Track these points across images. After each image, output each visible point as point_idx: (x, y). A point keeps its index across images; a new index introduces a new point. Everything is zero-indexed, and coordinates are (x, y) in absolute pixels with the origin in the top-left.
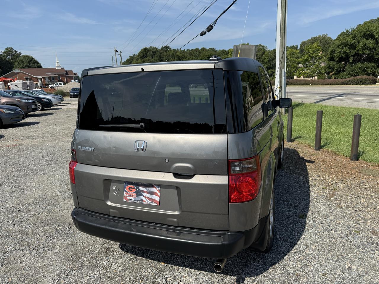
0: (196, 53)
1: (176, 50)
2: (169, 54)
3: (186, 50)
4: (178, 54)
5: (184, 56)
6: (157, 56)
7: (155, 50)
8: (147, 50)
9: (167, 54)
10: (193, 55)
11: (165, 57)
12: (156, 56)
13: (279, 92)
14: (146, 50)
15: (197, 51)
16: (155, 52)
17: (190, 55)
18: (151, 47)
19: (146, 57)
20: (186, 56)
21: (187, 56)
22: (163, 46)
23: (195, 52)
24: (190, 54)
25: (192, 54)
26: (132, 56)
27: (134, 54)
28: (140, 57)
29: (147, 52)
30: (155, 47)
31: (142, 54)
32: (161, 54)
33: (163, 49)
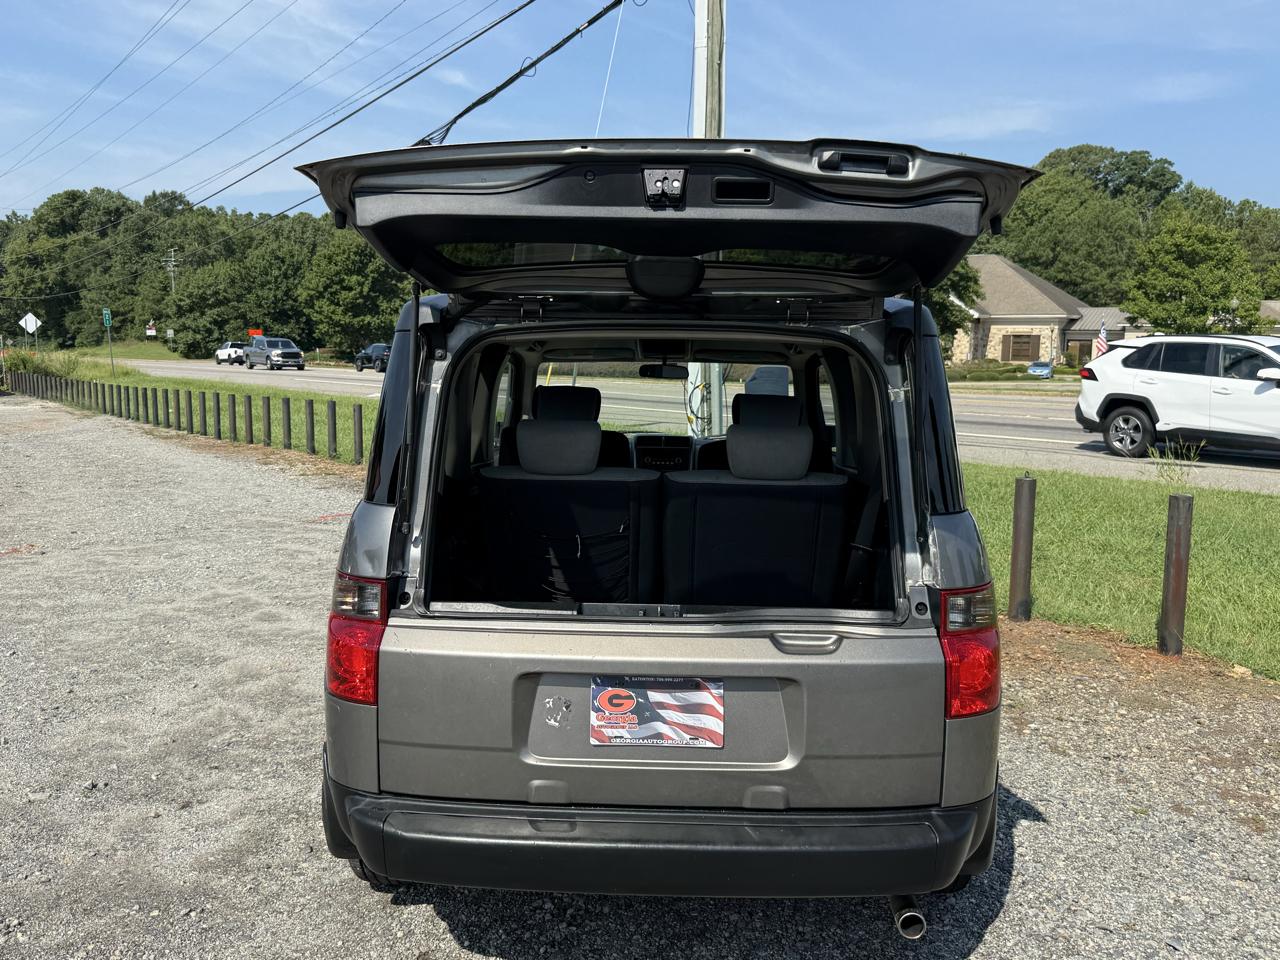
0: (303, 233)
1: (214, 209)
2: (184, 225)
3: (256, 216)
4: (223, 227)
5: (252, 239)
6: (126, 230)
7: (119, 203)
8: (80, 201)
9: (172, 227)
10: (288, 238)
11: (163, 235)
12: (121, 228)
13: (702, 400)
14: (75, 200)
15: (305, 225)
16: (118, 213)
17: (277, 237)
18: (98, 191)
19: (75, 231)
20: (259, 238)
21: (263, 239)
22: (158, 193)
23: (298, 228)
24: (277, 234)
25: (285, 233)
26: (6, 220)
27: (14, 214)
28: (43, 226)
29: (80, 212)
30: (119, 194)
31: (53, 214)
32: (146, 221)
33: (152, 199)
